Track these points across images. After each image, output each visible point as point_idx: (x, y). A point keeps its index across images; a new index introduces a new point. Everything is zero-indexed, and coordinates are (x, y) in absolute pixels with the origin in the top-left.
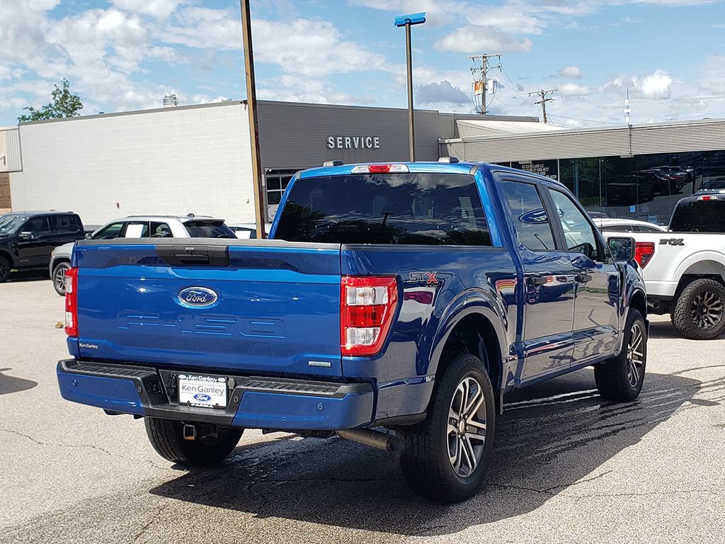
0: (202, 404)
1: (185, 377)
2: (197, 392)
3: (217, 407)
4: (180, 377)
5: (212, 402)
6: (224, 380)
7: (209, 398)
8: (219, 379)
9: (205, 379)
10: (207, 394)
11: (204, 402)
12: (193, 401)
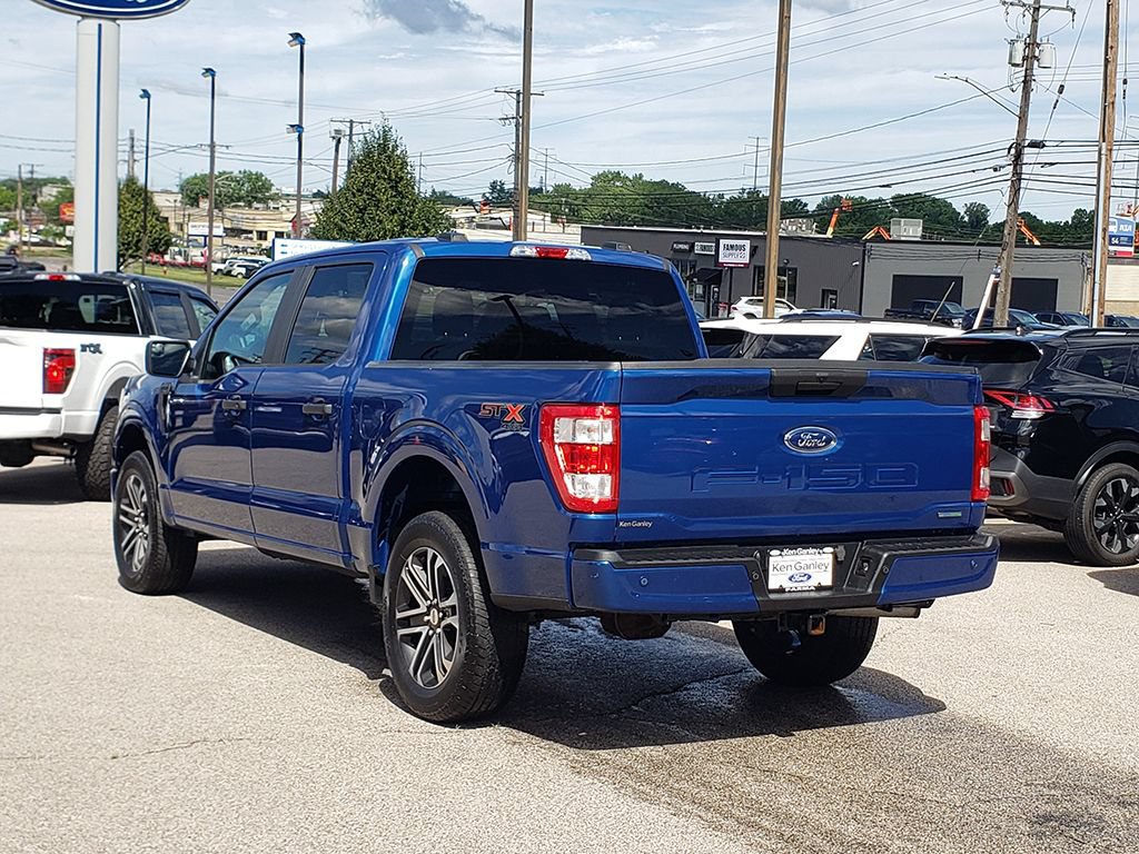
0: (800, 586)
1: (778, 552)
2: (794, 572)
3: (820, 588)
4: (772, 553)
5: (813, 583)
6: (831, 550)
7: (810, 577)
8: (826, 550)
9: (805, 551)
10: (806, 572)
11: (801, 584)
12: (787, 585)
